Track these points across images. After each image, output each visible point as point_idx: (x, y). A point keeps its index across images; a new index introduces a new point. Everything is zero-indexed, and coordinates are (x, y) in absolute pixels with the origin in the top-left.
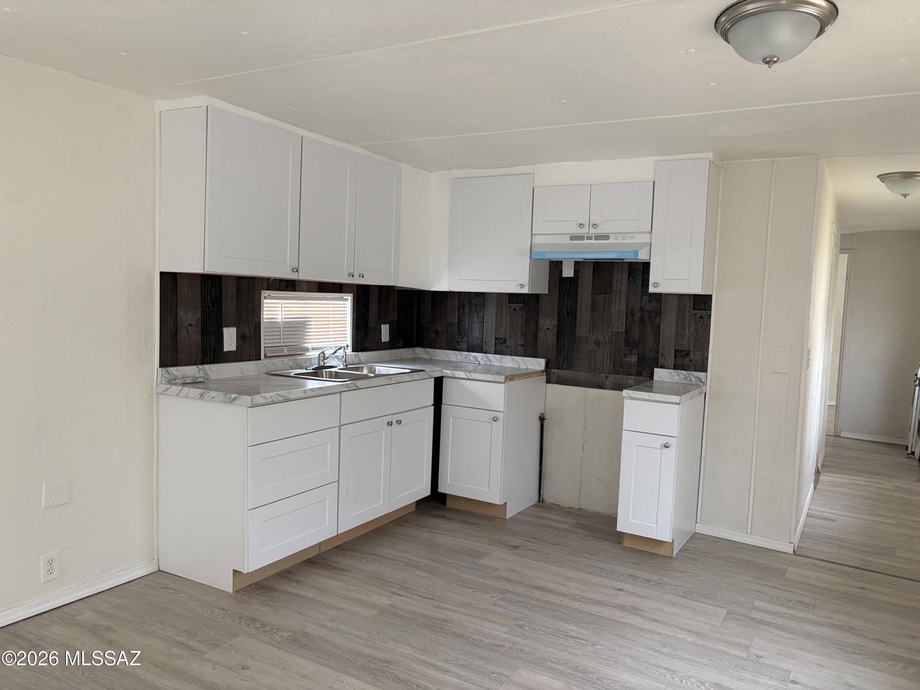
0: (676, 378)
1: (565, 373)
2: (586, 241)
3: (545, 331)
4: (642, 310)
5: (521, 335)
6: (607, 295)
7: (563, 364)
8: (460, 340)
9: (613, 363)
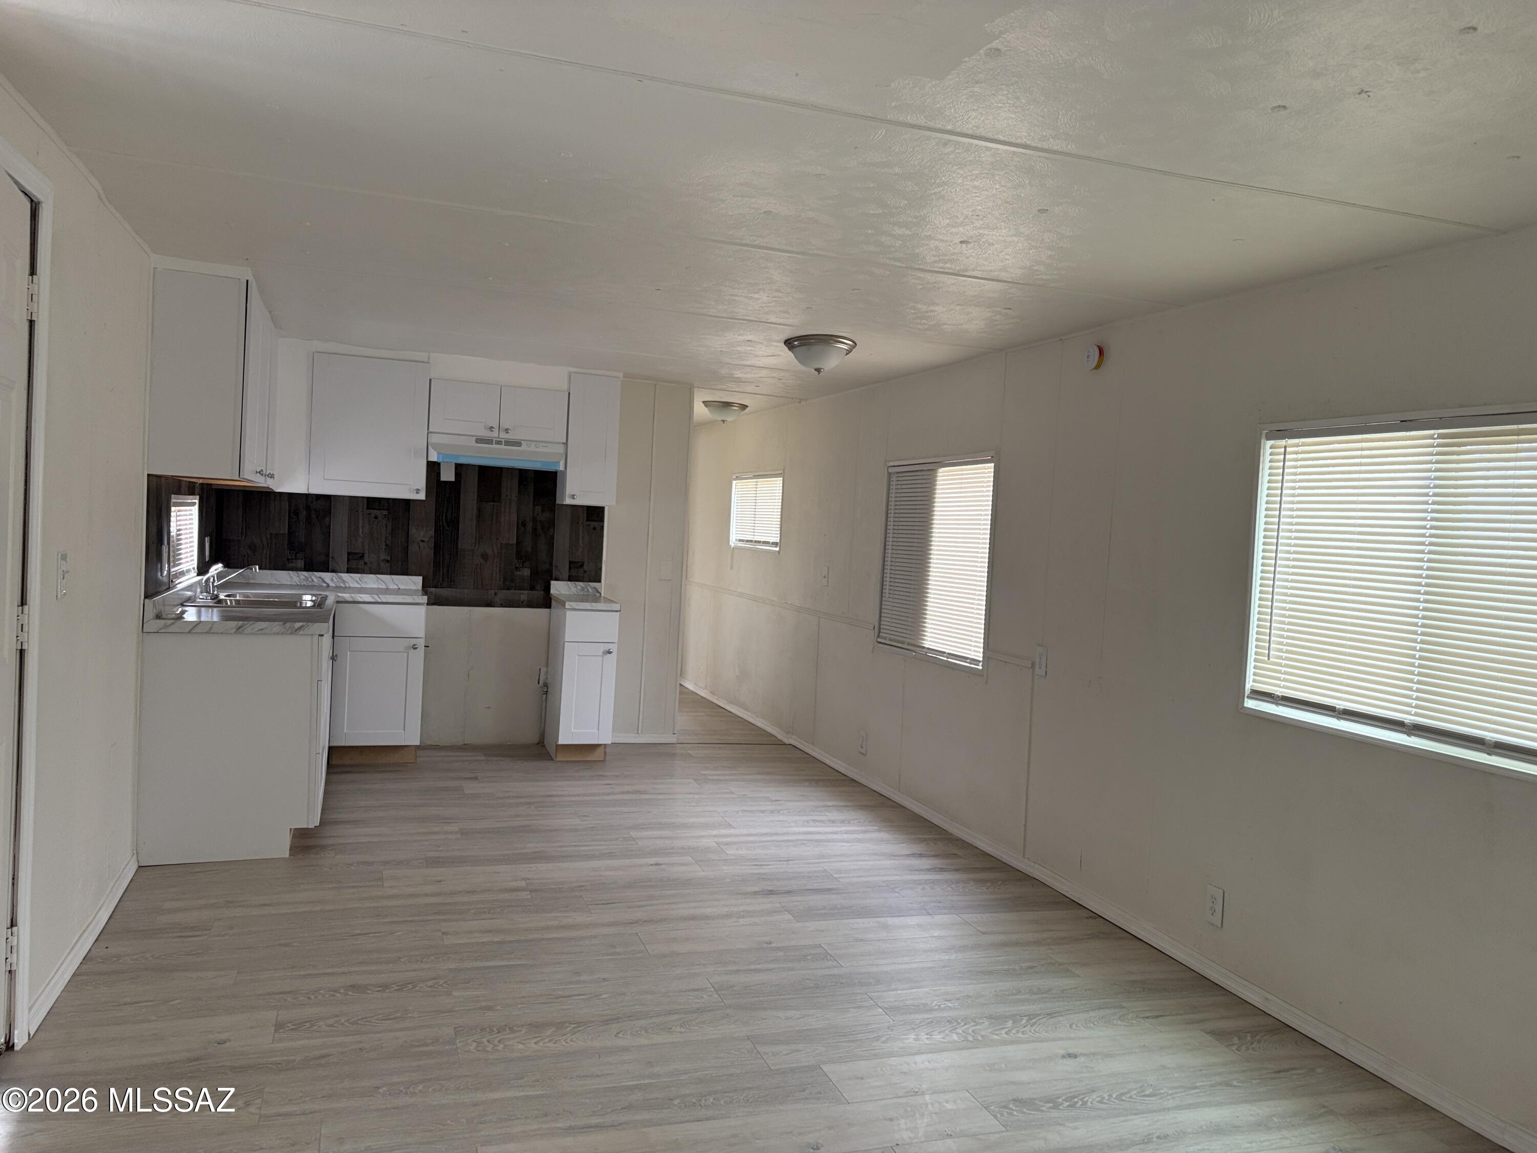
0: (574, 590)
1: (445, 592)
2: (495, 446)
3: (418, 543)
4: (534, 520)
5: (385, 549)
6: (496, 504)
7: (443, 581)
8: (292, 556)
9: (504, 578)
